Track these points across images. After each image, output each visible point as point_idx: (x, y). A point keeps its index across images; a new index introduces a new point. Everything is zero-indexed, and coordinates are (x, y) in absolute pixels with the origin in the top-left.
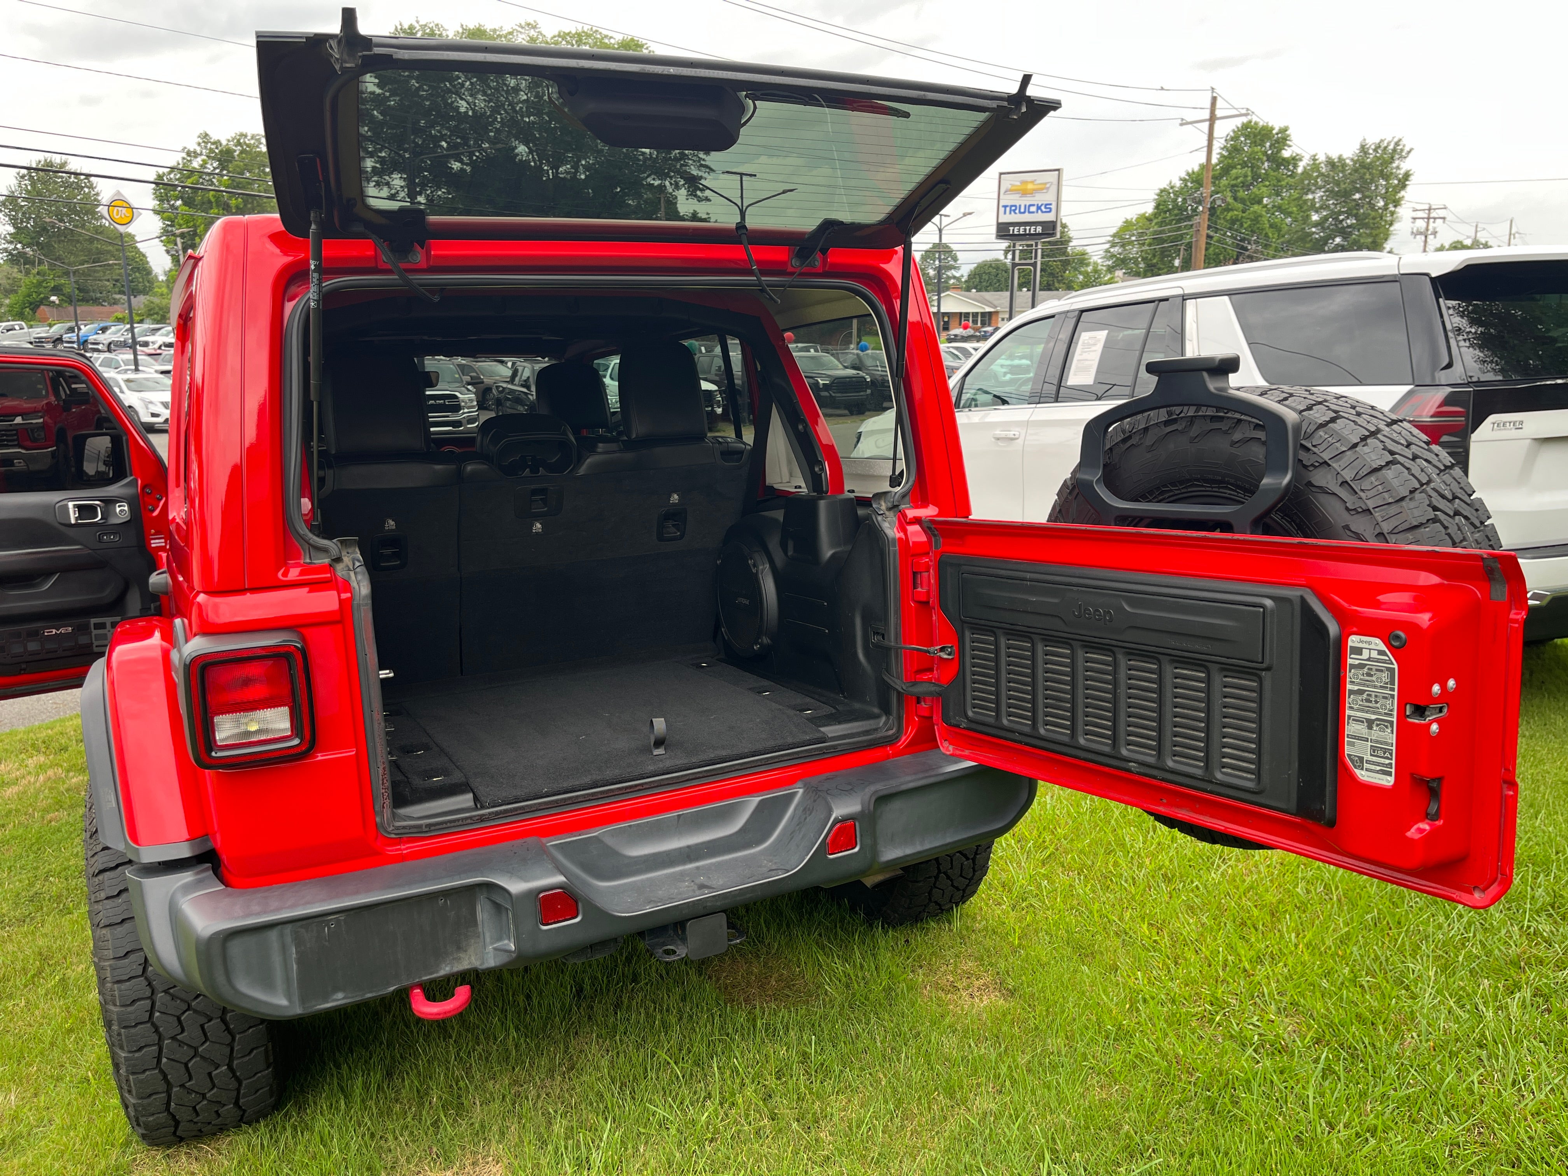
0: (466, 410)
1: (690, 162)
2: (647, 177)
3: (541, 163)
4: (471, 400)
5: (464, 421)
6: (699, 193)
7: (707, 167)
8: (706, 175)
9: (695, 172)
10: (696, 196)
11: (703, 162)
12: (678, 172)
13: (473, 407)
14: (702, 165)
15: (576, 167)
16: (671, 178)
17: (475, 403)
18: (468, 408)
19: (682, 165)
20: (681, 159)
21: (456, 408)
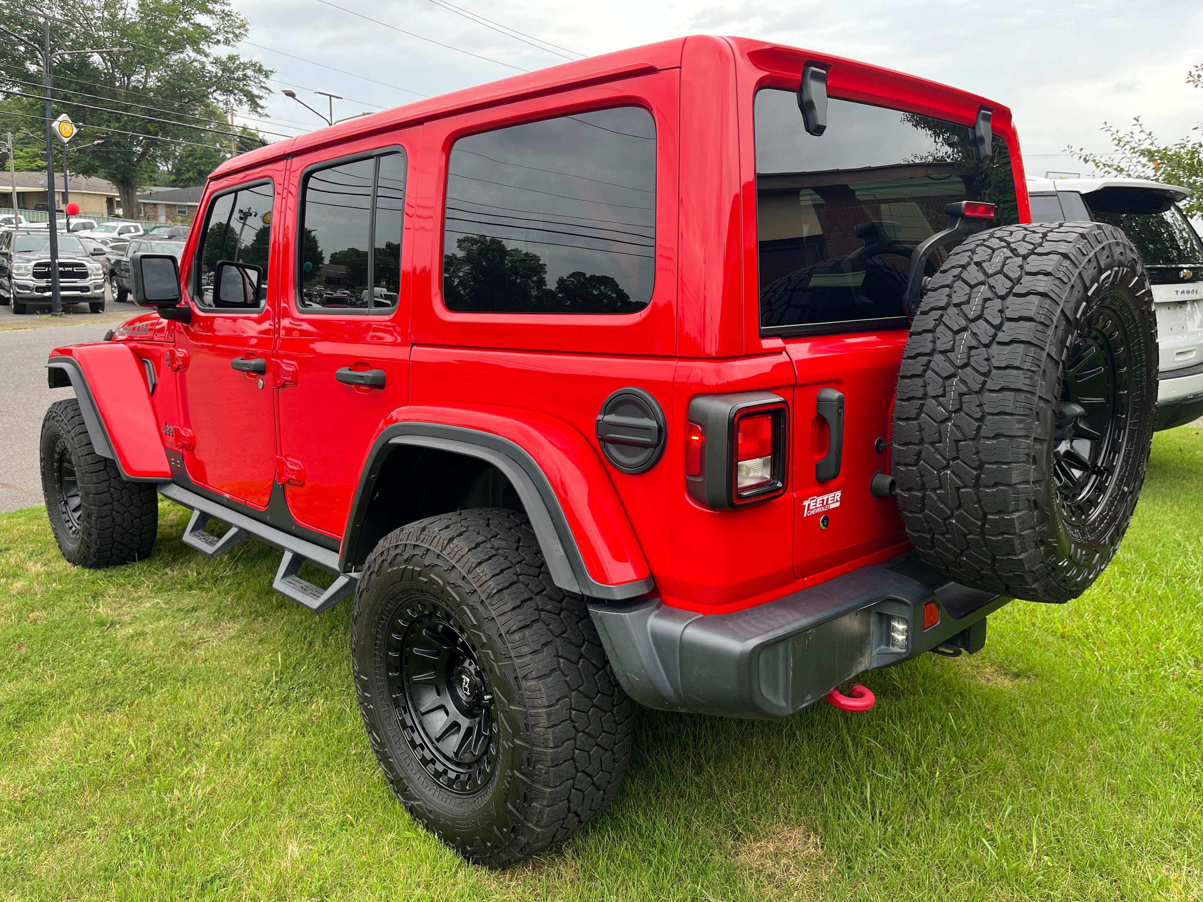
0: (93, 277)
1: (252, 83)
2: (214, 91)
3: (114, 71)
4: (98, 270)
5: (92, 287)
6: (259, 109)
7: (266, 88)
8: (266, 96)
9: (256, 92)
10: (257, 112)
11: (263, 84)
12: (241, 90)
13: (99, 275)
14: (262, 87)
15: (147, 76)
16: (235, 94)
17: (101, 272)
18: (95, 275)
19: (244, 85)
20: (244, 80)
21: (84, 275)
